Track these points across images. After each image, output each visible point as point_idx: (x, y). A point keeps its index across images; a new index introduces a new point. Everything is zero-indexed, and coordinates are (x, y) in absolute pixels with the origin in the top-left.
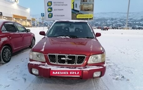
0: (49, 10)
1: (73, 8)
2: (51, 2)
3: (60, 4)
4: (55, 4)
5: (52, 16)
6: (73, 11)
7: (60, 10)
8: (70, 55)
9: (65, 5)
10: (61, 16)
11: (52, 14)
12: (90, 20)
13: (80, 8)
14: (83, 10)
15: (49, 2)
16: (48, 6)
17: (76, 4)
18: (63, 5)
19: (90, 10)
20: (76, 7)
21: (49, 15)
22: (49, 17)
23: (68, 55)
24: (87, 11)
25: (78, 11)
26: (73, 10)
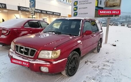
0: (75, 9)
1: (97, 5)
2: (77, 2)
3: (85, 2)
4: (80, 3)
5: (77, 15)
6: (97, 9)
7: (84, 8)
8: (27, 47)
9: (89, 3)
10: (85, 14)
11: (77, 12)
12: (115, 16)
13: (105, 4)
14: (108, 7)
15: (75, 2)
16: (74, 5)
17: (101, 1)
18: (87, 3)
19: (116, 6)
20: (100, 4)
21: (74, 14)
22: (74, 16)
23: (25, 47)
24: (112, 7)
25: (102, 8)
26: (97, 7)
